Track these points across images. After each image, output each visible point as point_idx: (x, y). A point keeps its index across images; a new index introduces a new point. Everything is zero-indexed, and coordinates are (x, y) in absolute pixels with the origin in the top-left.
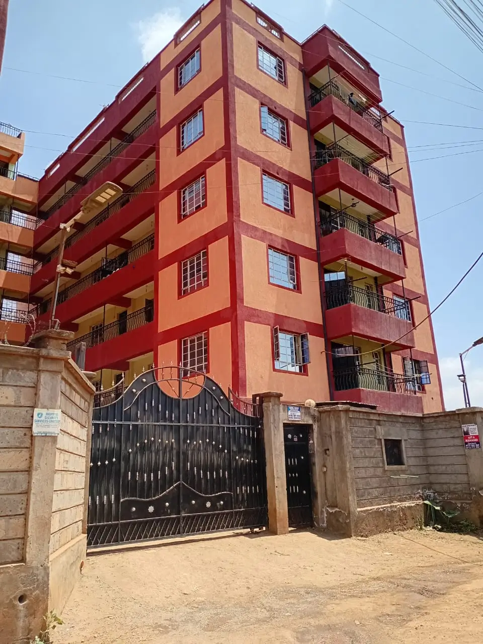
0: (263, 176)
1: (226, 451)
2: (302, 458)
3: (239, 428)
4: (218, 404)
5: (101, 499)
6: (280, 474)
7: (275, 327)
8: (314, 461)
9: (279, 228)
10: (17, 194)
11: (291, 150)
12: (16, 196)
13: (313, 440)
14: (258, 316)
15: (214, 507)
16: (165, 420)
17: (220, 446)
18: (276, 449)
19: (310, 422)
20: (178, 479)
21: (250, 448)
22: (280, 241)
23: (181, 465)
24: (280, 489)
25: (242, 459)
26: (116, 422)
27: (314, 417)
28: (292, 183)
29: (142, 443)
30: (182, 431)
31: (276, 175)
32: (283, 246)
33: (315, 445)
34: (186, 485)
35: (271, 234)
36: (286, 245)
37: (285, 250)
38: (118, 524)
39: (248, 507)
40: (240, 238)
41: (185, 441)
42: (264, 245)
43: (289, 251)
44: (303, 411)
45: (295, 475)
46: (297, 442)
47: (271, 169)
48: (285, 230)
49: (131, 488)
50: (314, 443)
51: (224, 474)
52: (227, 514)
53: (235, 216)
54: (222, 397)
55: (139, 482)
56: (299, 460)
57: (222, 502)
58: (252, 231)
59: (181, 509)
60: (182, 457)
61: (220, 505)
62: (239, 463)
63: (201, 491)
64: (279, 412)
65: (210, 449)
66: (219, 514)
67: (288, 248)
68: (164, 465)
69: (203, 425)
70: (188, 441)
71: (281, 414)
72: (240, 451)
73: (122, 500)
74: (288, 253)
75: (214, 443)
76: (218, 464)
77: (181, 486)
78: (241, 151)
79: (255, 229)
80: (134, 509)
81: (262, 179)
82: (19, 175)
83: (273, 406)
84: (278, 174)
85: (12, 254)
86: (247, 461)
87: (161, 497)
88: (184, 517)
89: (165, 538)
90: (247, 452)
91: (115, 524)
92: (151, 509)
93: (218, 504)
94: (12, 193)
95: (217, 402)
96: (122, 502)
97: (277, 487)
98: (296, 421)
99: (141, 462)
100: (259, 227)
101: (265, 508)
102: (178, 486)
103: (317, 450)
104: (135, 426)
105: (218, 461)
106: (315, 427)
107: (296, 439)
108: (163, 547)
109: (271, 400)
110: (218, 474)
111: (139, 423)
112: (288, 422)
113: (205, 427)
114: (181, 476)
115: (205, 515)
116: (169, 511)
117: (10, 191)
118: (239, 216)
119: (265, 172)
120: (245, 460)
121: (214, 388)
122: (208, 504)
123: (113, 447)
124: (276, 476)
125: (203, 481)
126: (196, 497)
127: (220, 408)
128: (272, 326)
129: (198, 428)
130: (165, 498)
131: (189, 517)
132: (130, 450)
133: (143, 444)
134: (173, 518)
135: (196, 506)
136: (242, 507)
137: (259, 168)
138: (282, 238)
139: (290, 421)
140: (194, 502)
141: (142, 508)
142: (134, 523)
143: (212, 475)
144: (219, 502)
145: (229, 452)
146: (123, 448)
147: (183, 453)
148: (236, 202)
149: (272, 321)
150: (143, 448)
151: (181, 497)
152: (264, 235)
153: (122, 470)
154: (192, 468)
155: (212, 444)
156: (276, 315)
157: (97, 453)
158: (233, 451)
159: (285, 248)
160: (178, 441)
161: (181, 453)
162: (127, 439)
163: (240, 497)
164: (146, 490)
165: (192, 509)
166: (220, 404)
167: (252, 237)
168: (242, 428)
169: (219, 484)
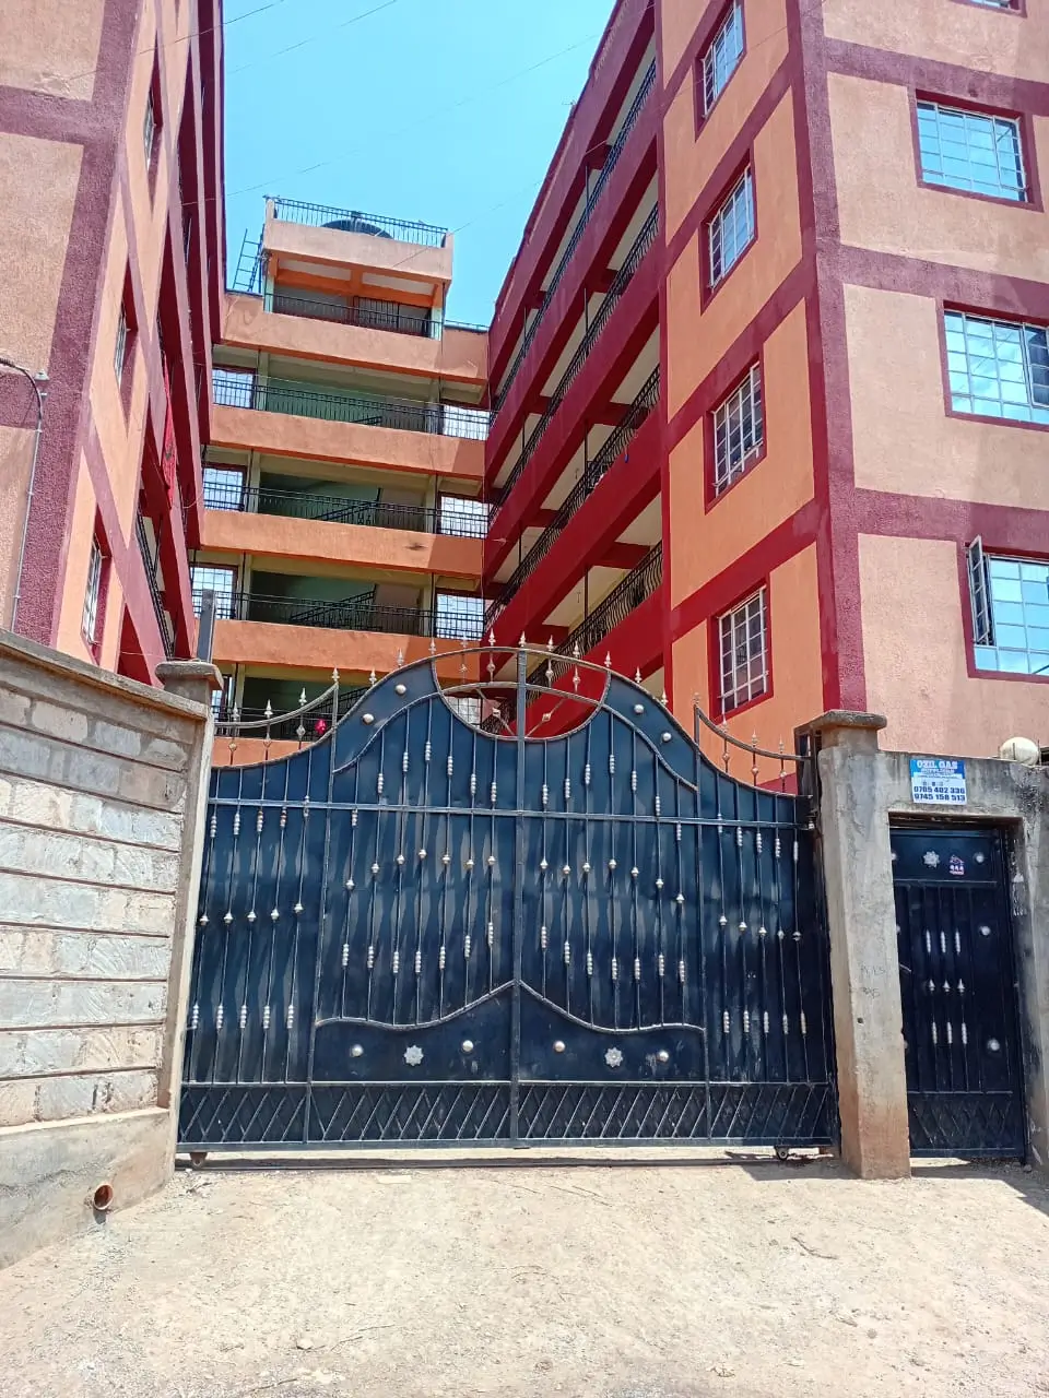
0: (919, 110)
1: (680, 898)
2: (985, 931)
3: (731, 830)
4: (655, 753)
5: (255, 1015)
6: (874, 981)
7: (972, 545)
8: (1027, 942)
9: (980, 247)
10: (446, 368)
11: (1024, 15)
12: (443, 372)
13: (1024, 873)
14: (908, 514)
15: (633, 1065)
16: (465, 797)
17: (660, 882)
18: (855, 898)
19: (1010, 811)
20: (507, 974)
21: (774, 893)
22: (988, 286)
23: (519, 933)
24: (876, 1030)
25: (743, 925)
26: (308, 803)
27: (1026, 796)
28: (1026, 112)
29: (389, 868)
30: (522, 833)
31: (968, 98)
32: (997, 299)
33: (1032, 889)
34: (535, 993)
35: (953, 269)
36: (1012, 295)
37: (1010, 310)
38: (304, 1089)
39: (765, 1075)
40: (840, 294)
41: (533, 863)
42: (929, 305)
43: (1023, 312)
44: (978, 775)
45: (954, 985)
46: (960, 877)
47: (949, 83)
48: (1004, 252)
49: (350, 989)
50: (1026, 883)
51: (672, 968)
52: (685, 1091)
53: (822, 235)
54: (667, 736)
55: (379, 972)
56: (970, 937)
57: (664, 1055)
58: (884, 270)
59: (515, 1063)
60: (519, 906)
61: (659, 1062)
62: (734, 936)
63: (588, 1011)
64: (872, 776)
65: (621, 890)
66: (653, 1089)
67: (1018, 304)
68: (459, 930)
69: (599, 816)
70: (544, 864)
71: (879, 783)
72: (737, 900)
73: (318, 1022)
74: (1021, 319)
75: (635, 871)
76: (649, 935)
77: (517, 994)
78: (840, 52)
79: (896, 261)
80: (358, 1050)
81: (914, 119)
82: (448, 327)
83: (845, 756)
84: (975, 95)
85: (451, 500)
86: (763, 931)
87: (445, 1023)
88: (524, 1089)
89: (456, 1145)
90: (763, 903)
91: (294, 1088)
92: (414, 1055)
93: (650, 1058)
94: (435, 367)
95: (651, 749)
96: (319, 1029)
97: (860, 1021)
98: (947, 807)
99: (386, 916)
100: (910, 253)
101: (830, 1085)
102: (506, 994)
103: (1038, 908)
104: (367, 816)
105: (649, 927)
106: (1032, 829)
107: (957, 870)
108: (448, 1170)
109: (841, 739)
110: (650, 964)
111: (383, 805)
112: (910, 811)
113: (606, 824)
114: (518, 964)
115: (600, 1088)
116: (474, 1065)
117: (430, 363)
118: (835, 233)
119: (925, 97)
120: (756, 928)
121: (639, 708)
122: (614, 1057)
123: (298, 873)
124: (855, 984)
125: (595, 986)
126: (568, 1030)
127: (660, 764)
128: (964, 540)
129: (580, 827)
130: (461, 1028)
131: (543, 1089)
132: (350, 883)
133: (395, 868)
134: (486, 1087)
135: (571, 1057)
136: (744, 1075)
137: (904, 89)
138: (993, 276)
139: (918, 806)
140: (560, 1045)
141: (386, 1049)
142: (359, 1090)
143: (627, 967)
144: (656, 1052)
145: (693, 899)
146: (329, 876)
147: (525, 897)
148: (824, 196)
149: (962, 528)
150: (393, 880)
151: (516, 1026)
152: (924, 276)
153: (324, 939)
154: (555, 942)
155: (632, 876)
156: (978, 508)
157: (250, 886)
158: (708, 899)
159: (1008, 303)
160: (508, 860)
161: (518, 896)
162: (344, 851)
163: (736, 1046)
164: (394, 997)
165: (555, 1067)
166: (659, 756)
167: (881, 287)
168: (744, 829)
169: (655, 997)
